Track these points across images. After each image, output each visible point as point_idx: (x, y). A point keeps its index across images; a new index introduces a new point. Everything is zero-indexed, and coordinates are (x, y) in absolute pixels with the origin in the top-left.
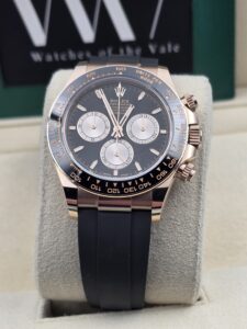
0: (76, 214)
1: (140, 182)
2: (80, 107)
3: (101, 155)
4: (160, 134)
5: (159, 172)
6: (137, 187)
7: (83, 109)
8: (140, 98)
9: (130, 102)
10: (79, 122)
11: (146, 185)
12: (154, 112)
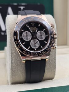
0: (25, 62)
1: (43, 52)
2: (22, 30)
3: (31, 45)
4: (46, 37)
5: (48, 48)
6: (42, 53)
7: (23, 31)
8: (39, 26)
9: (36, 28)
10: (23, 35)
11: (45, 52)
12: (44, 30)
